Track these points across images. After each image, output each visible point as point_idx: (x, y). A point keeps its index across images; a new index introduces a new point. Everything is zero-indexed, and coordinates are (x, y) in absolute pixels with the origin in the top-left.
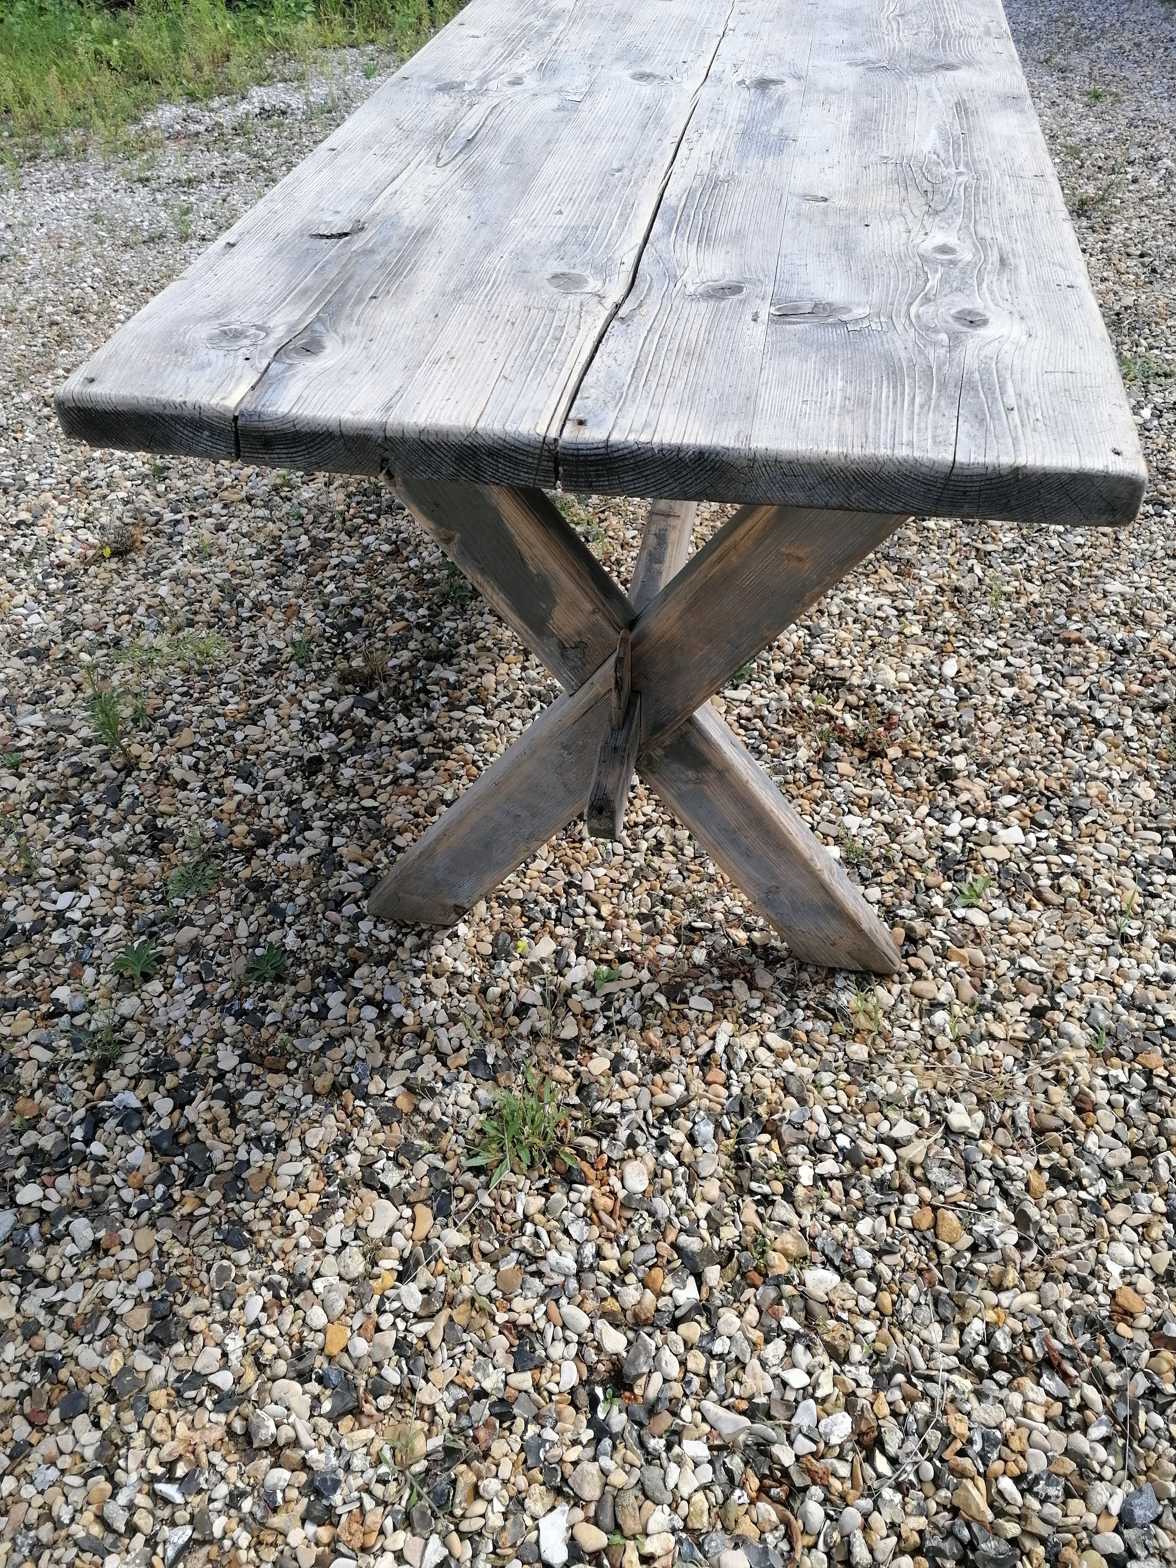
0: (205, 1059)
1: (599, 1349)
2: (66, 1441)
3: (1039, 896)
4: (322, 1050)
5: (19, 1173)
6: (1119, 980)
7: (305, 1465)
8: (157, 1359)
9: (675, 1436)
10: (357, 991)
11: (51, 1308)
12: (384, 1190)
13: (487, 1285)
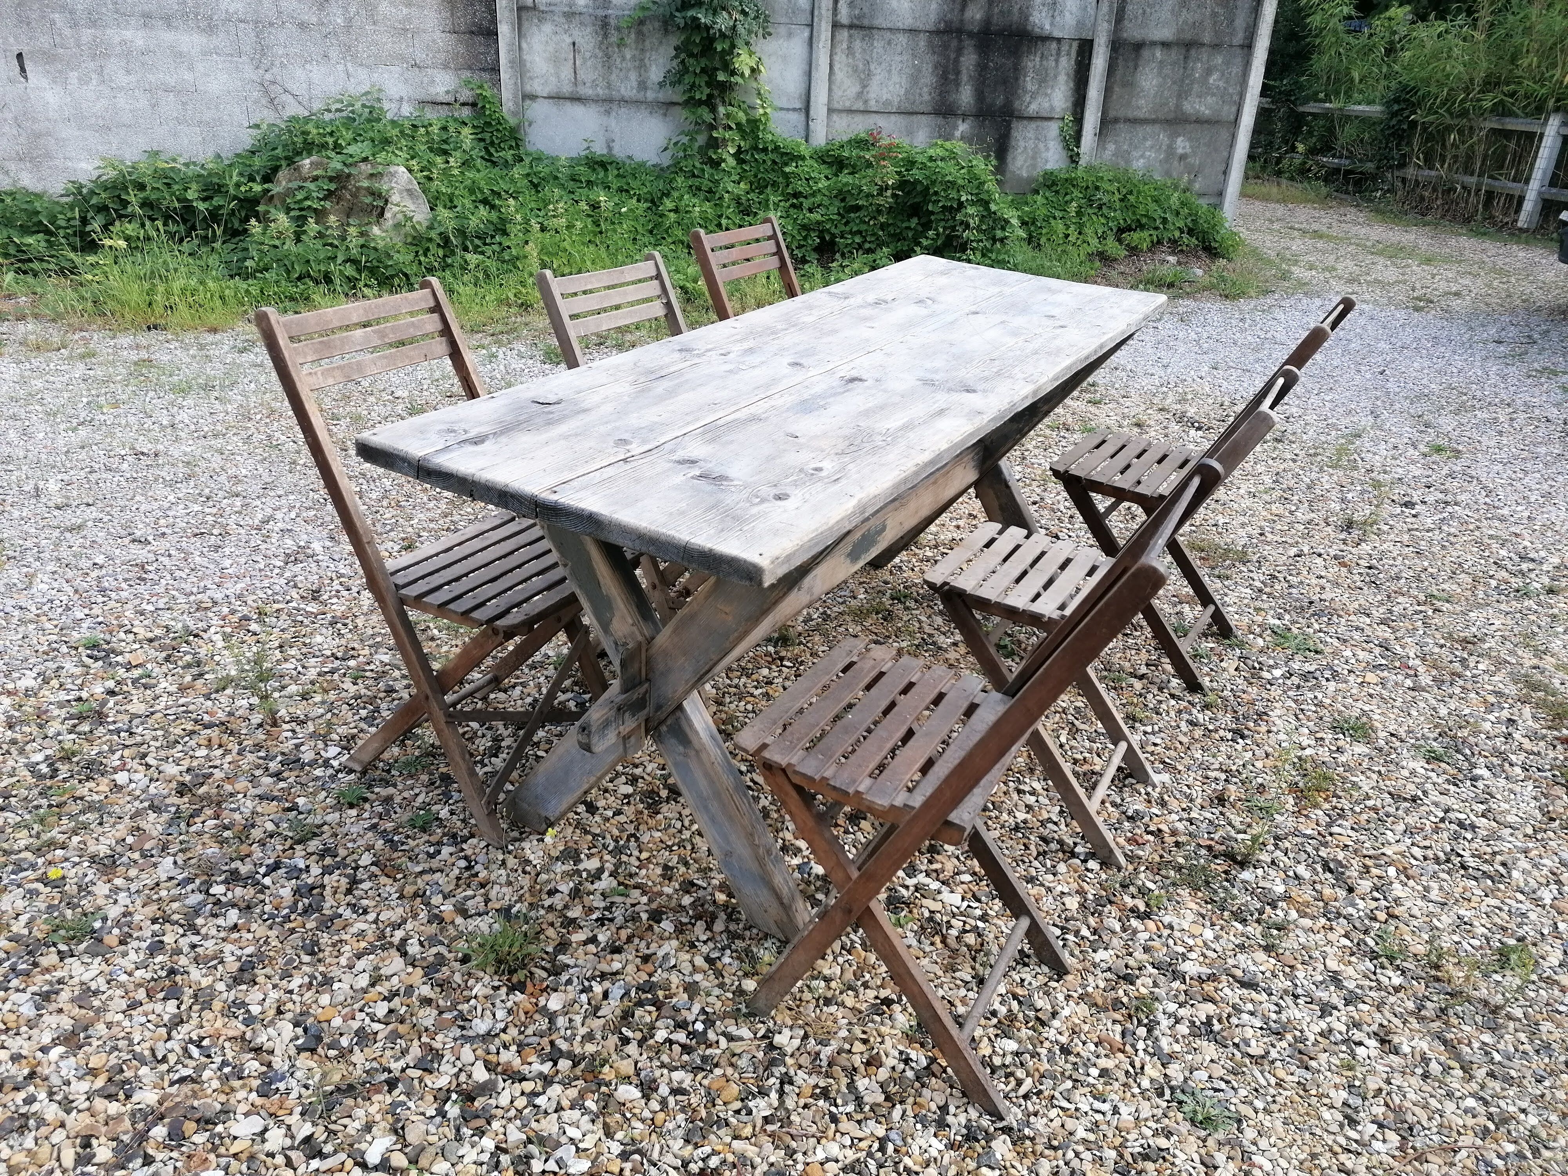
0: (355, 856)
1: (470, 1076)
2: (158, 1007)
3: (944, 941)
4: (422, 873)
5: (219, 879)
6: (958, 1003)
7: (269, 1065)
8: (229, 988)
9: (480, 1133)
10: (462, 850)
11: (193, 946)
12: (404, 954)
13: (429, 1022)
